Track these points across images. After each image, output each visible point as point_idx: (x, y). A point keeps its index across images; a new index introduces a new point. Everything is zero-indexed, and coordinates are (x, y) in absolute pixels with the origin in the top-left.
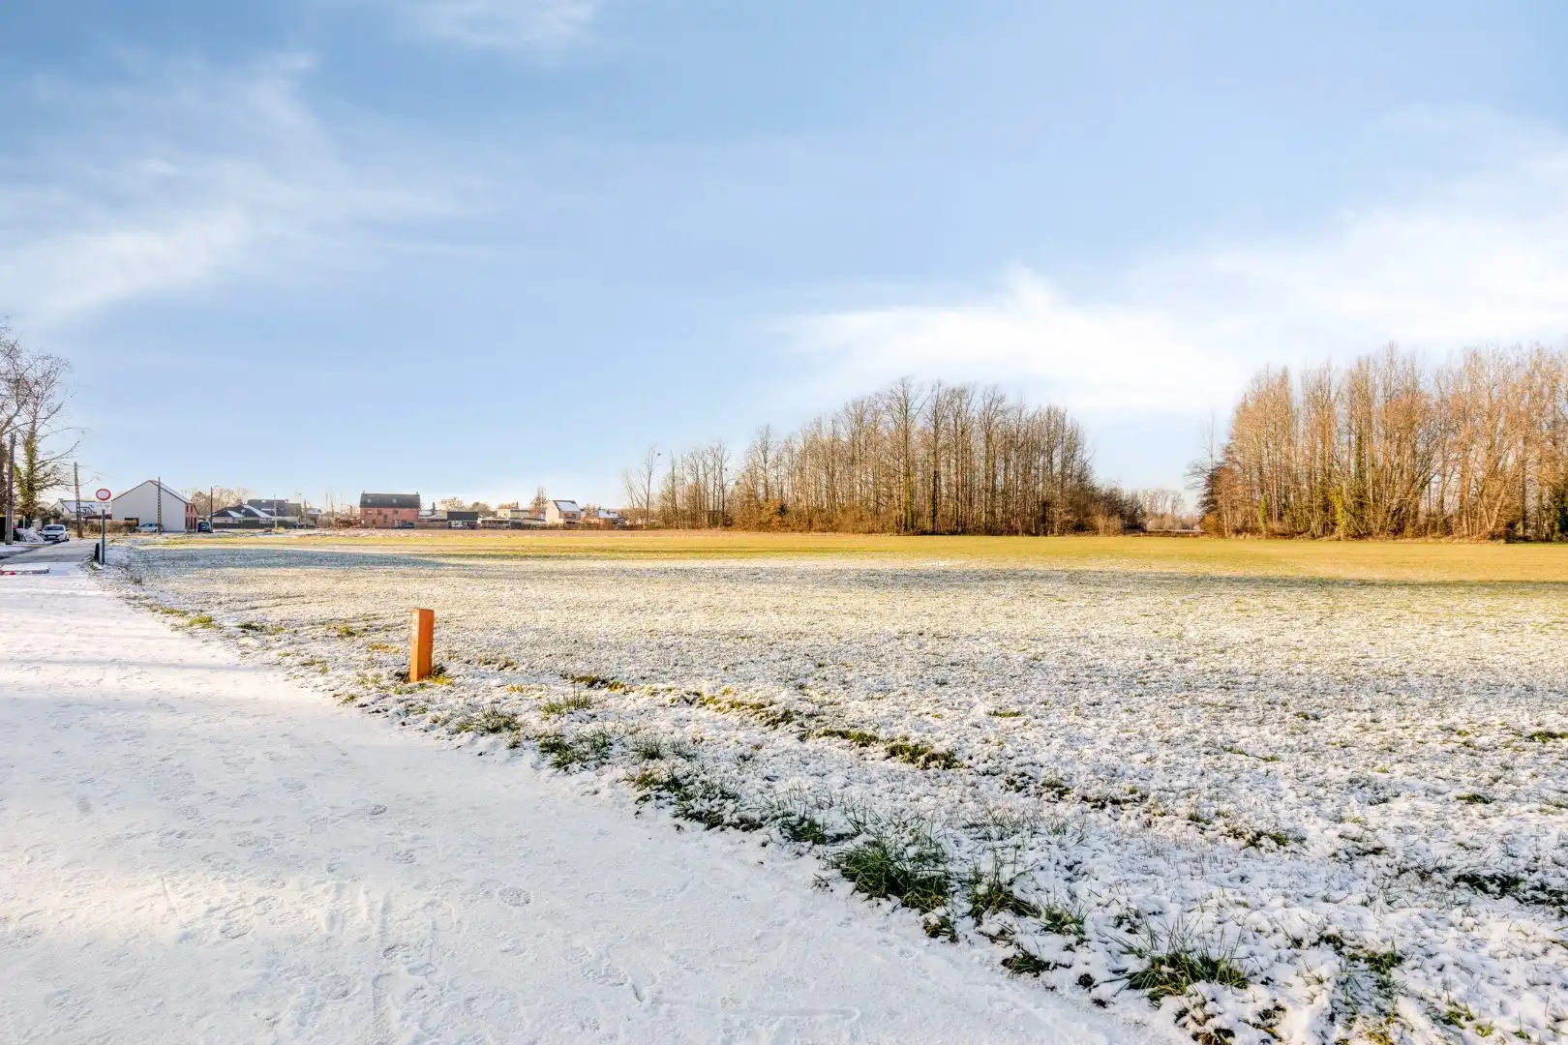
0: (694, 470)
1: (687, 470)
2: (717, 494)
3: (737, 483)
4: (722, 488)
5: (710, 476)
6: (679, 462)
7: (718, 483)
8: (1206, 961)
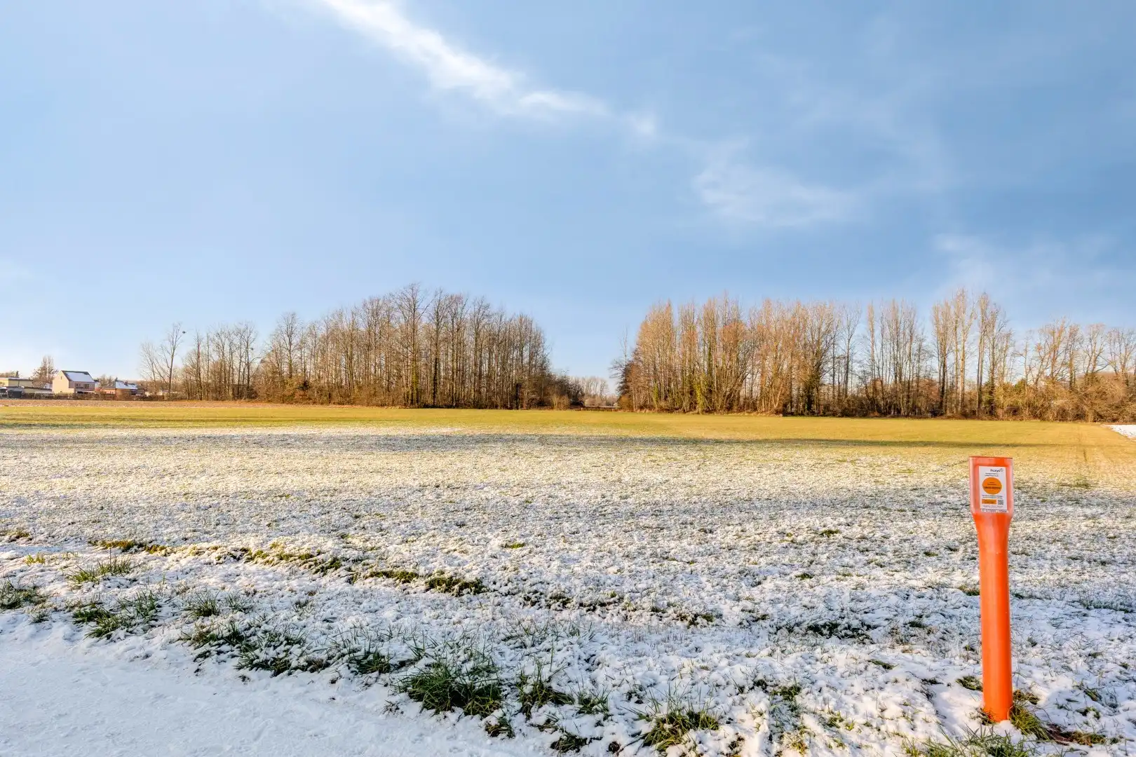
0: (220, 348)
1: (213, 347)
2: (242, 370)
3: (262, 361)
4: (248, 365)
5: (237, 354)
6: (205, 340)
7: (243, 359)
8: (691, 715)
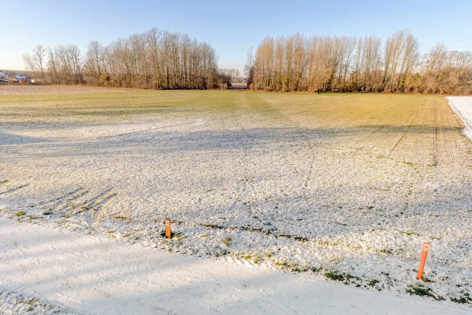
0: (62, 58)
1: (59, 59)
2: (76, 70)
3: (85, 65)
4: (78, 67)
5: (71, 61)
6: (55, 55)
7: (75, 65)
